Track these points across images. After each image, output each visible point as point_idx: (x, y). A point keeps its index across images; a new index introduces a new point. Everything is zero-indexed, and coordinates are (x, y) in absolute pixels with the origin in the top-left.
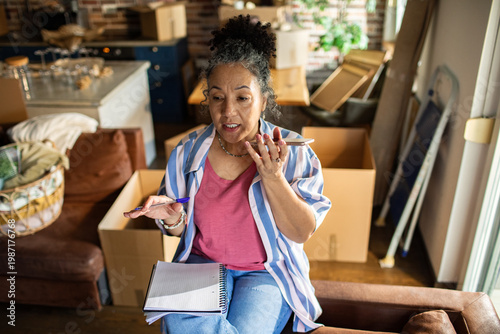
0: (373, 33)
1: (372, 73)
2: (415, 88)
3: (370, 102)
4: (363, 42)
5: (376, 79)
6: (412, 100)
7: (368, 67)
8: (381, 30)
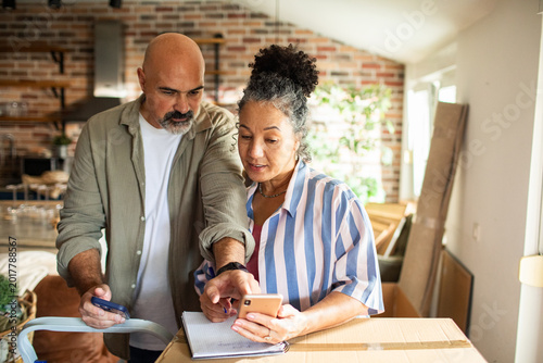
0: (390, 191)
1: (392, 227)
2: (445, 241)
3: (393, 259)
4: (380, 196)
5: (397, 234)
6: (442, 253)
7: (388, 221)
8: (396, 189)
